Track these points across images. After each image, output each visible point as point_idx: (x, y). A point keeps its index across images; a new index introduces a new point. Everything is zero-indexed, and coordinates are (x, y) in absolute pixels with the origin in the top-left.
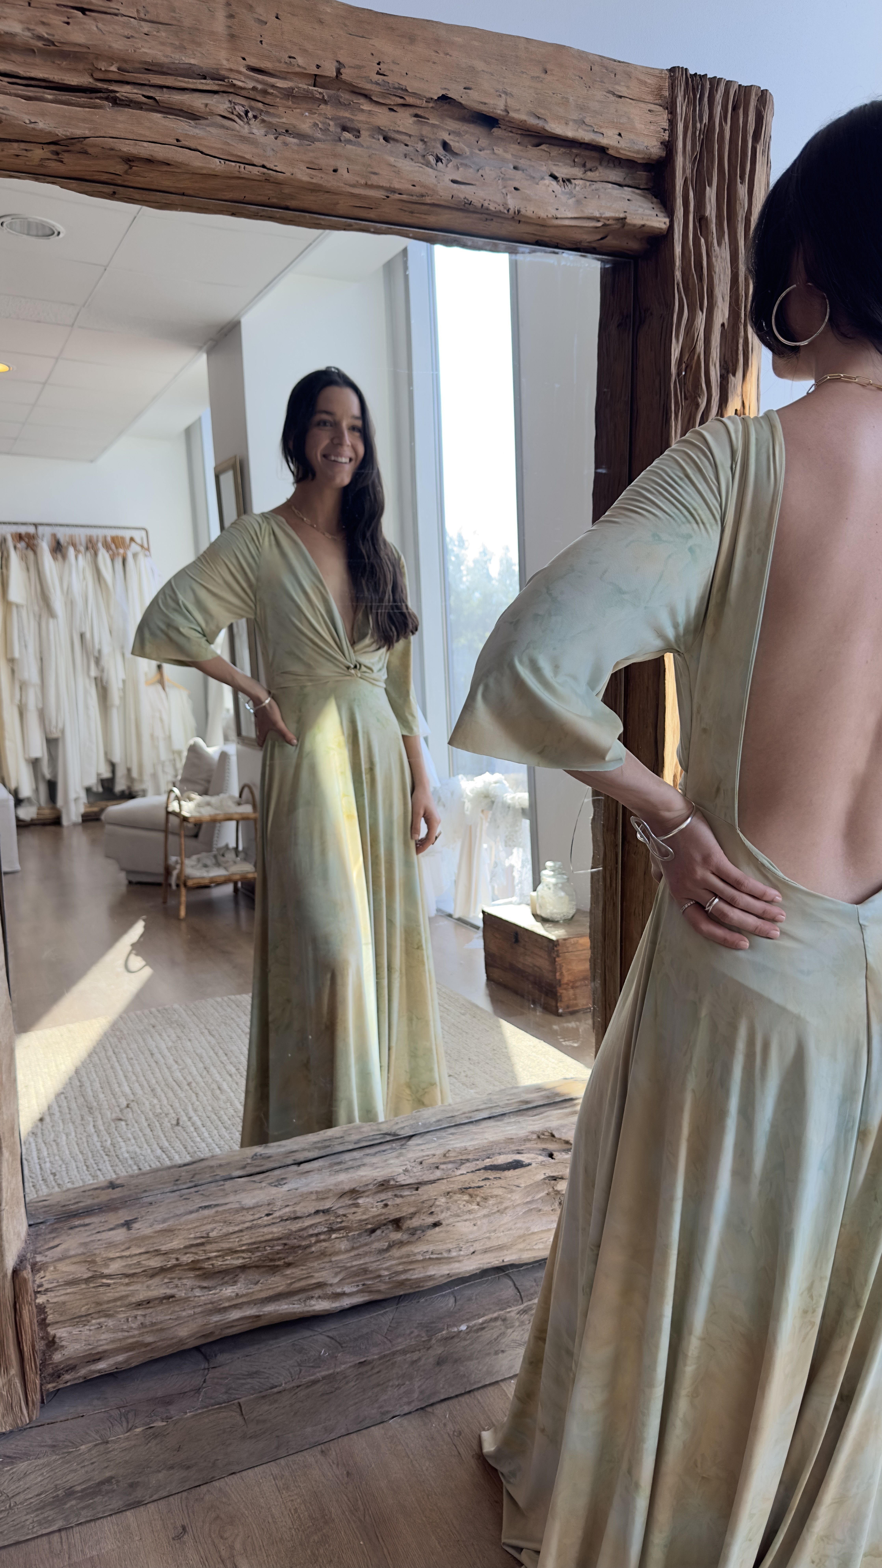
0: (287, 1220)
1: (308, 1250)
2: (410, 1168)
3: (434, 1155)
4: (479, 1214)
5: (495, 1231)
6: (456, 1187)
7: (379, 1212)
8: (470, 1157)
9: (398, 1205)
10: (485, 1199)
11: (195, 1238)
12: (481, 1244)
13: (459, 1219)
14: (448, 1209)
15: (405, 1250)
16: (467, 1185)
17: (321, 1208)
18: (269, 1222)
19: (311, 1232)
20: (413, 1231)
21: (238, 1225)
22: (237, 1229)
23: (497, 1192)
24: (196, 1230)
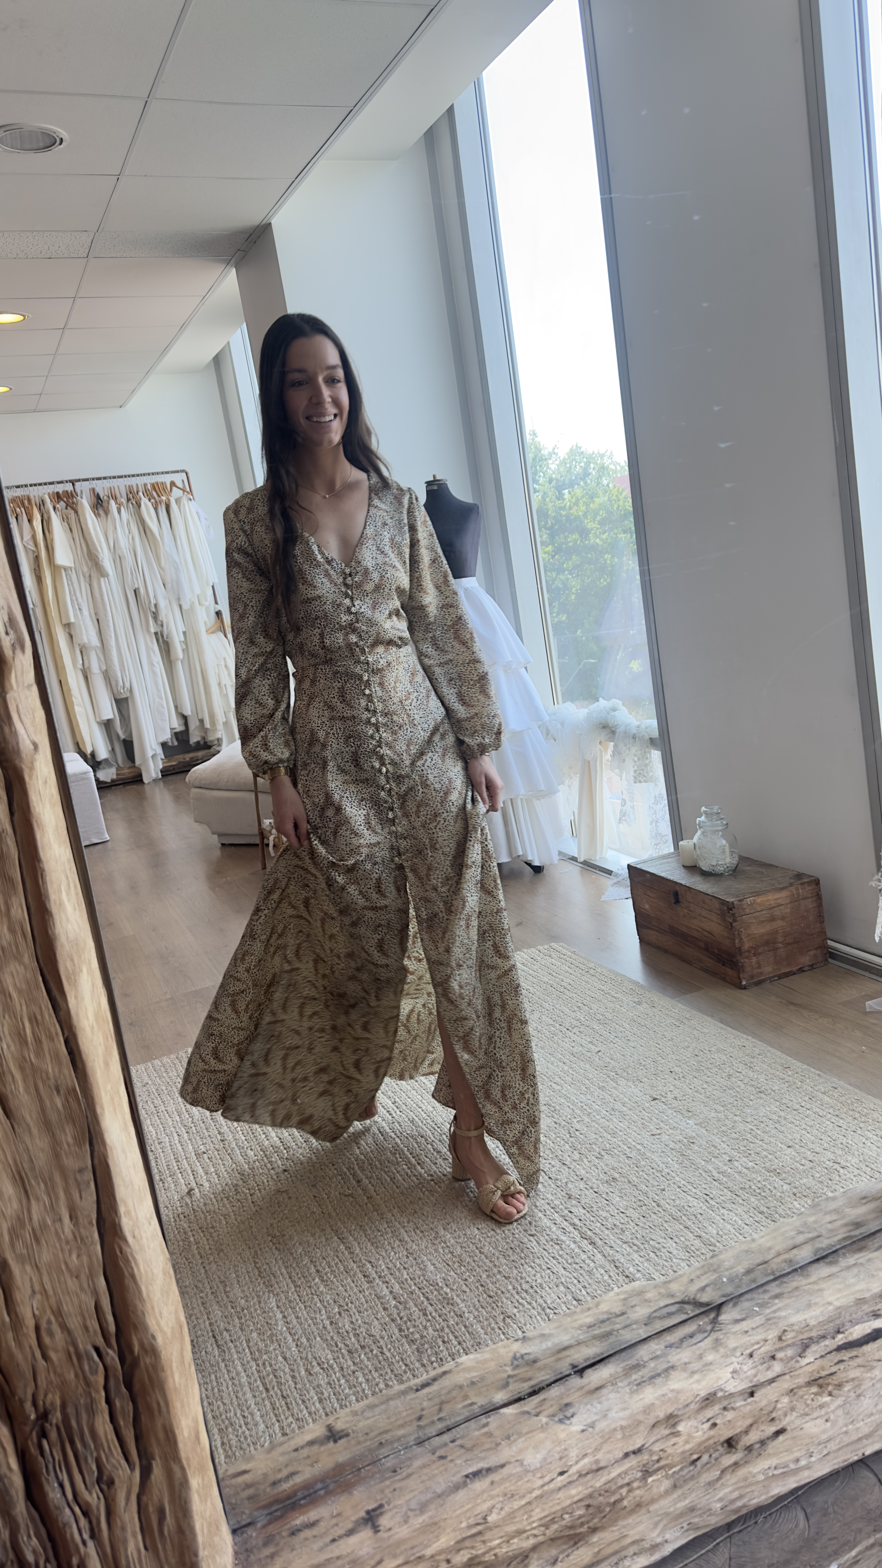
0: (587, 1473)
1: (619, 1506)
2: (738, 1367)
3: (766, 1341)
4: (832, 1407)
5: (853, 1422)
6: (801, 1380)
7: (706, 1436)
8: (814, 1334)
9: (729, 1421)
10: (839, 1386)
11: (469, 1527)
12: (837, 1441)
13: (807, 1418)
14: (793, 1409)
15: (742, 1472)
16: (817, 1376)
17: (631, 1448)
18: (565, 1483)
19: (620, 1482)
20: (749, 1449)
21: (524, 1496)
22: (523, 1502)
23: (852, 1374)
24: (468, 1514)
